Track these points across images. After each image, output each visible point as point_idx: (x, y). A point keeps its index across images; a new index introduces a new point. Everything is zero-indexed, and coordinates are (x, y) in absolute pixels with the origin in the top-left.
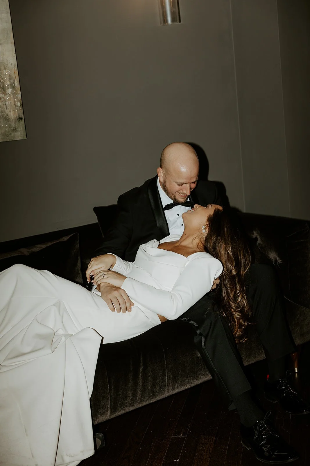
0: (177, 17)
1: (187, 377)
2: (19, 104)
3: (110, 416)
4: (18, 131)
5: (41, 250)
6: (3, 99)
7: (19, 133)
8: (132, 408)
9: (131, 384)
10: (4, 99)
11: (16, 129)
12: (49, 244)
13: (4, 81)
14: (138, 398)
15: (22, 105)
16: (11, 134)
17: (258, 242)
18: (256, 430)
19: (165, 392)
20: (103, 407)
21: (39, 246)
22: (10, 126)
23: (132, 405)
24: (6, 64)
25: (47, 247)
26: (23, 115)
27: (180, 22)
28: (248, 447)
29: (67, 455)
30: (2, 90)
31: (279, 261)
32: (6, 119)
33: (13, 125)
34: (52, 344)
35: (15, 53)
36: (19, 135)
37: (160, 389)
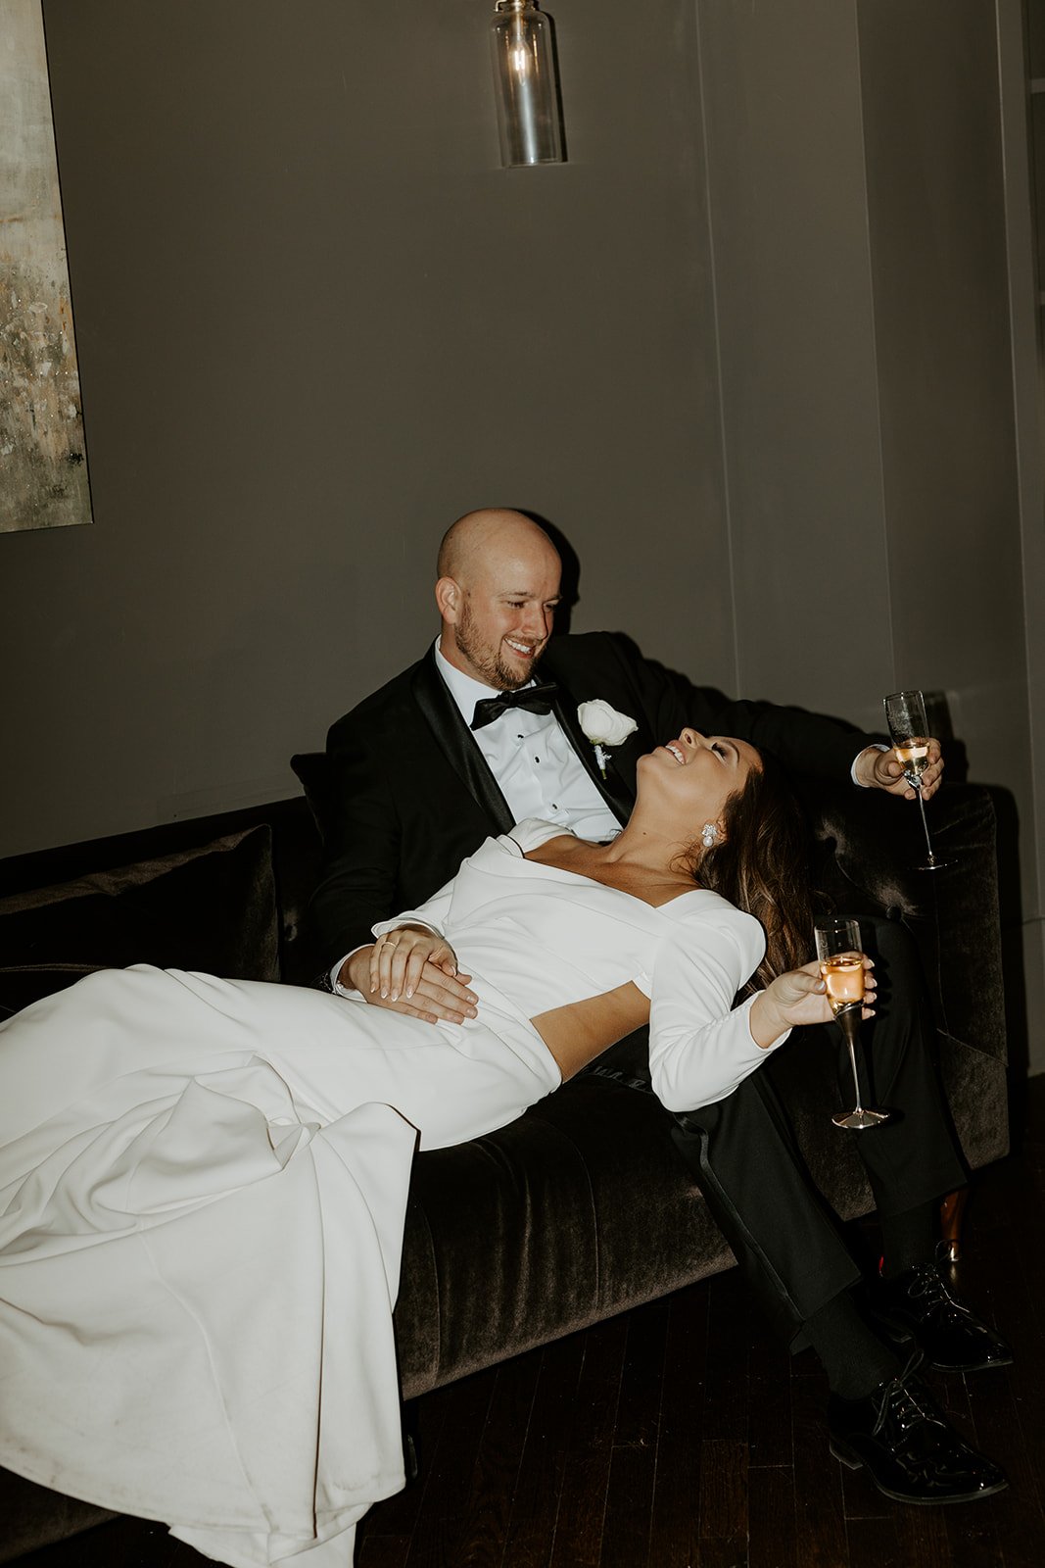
0: (554, 143)
1: (651, 1264)
2: (72, 411)
3: (438, 1377)
4: (67, 497)
5: (156, 880)
6: (24, 394)
7: (70, 504)
8: (499, 1357)
9: (498, 1279)
10: (27, 392)
11: (62, 490)
12: (183, 859)
13: (29, 335)
14: (517, 1324)
15: (81, 413)
16: (45, 506)
17: (839, 851)
18: (879, 1407)
19: (590, 1308)
20: (420, 1348)
21: (146, 865)
22: (44, 480)
23: (500, 1345)
24: (38, 281)
25: (175, 870)
26: (83, 446)
27: (565, 159)
28: (853, 1461)
29: (335, 1484)
30: (24, 365)
31: (908, 909)
32: (33, 457)
33: (54, 477)
34: (273, 1148)
35: (64, 247)
36: (71, 511)
37: (578, 1296)
